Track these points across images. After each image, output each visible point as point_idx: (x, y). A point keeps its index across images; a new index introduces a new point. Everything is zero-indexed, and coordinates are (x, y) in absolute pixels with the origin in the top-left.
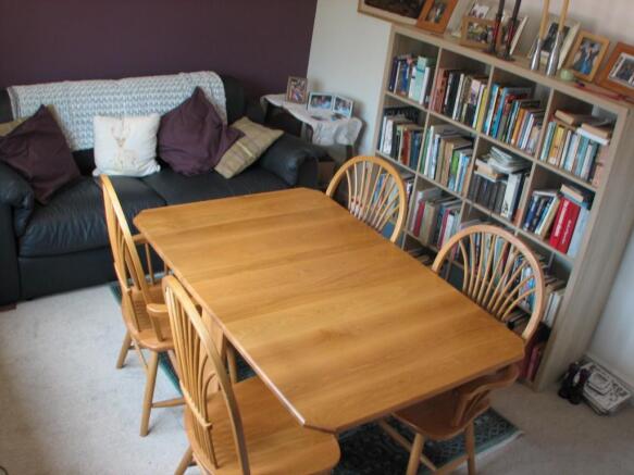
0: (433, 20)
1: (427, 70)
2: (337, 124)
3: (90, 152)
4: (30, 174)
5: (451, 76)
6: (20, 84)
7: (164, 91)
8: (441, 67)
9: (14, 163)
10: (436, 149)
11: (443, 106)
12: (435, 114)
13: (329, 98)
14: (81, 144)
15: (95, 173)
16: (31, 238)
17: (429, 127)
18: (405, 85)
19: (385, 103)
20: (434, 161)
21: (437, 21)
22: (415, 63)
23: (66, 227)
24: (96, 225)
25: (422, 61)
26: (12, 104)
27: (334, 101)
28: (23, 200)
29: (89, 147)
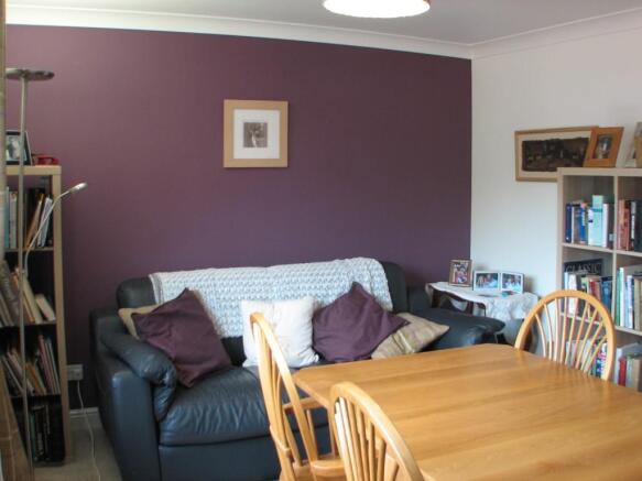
0: (600, 157)
1: (606, 206)
2: (508, 301)
3: (240, 340)
4: (173, 356)
5: (634, 205)
6: (162, 271)
7: (318, 274)
8: (620, 198)
9: (154, 342)
10: (630, 293)
11: (631, 240)
12: (623, 252)
13: (495, 276)
14: (229, 331)
15: (245, 364)
16: (173, 422)
17: (618, 269)
18: (582, 234)
19: (563, 258)
20: (630, 307)
21: (606, 156)
22: (590, 205)
23: (214, 412)
24: (249, 409)
25: (598, 200)
26: (155, 288)
27: (501, 278)
28: (163, 375)
29: (237, 334)
